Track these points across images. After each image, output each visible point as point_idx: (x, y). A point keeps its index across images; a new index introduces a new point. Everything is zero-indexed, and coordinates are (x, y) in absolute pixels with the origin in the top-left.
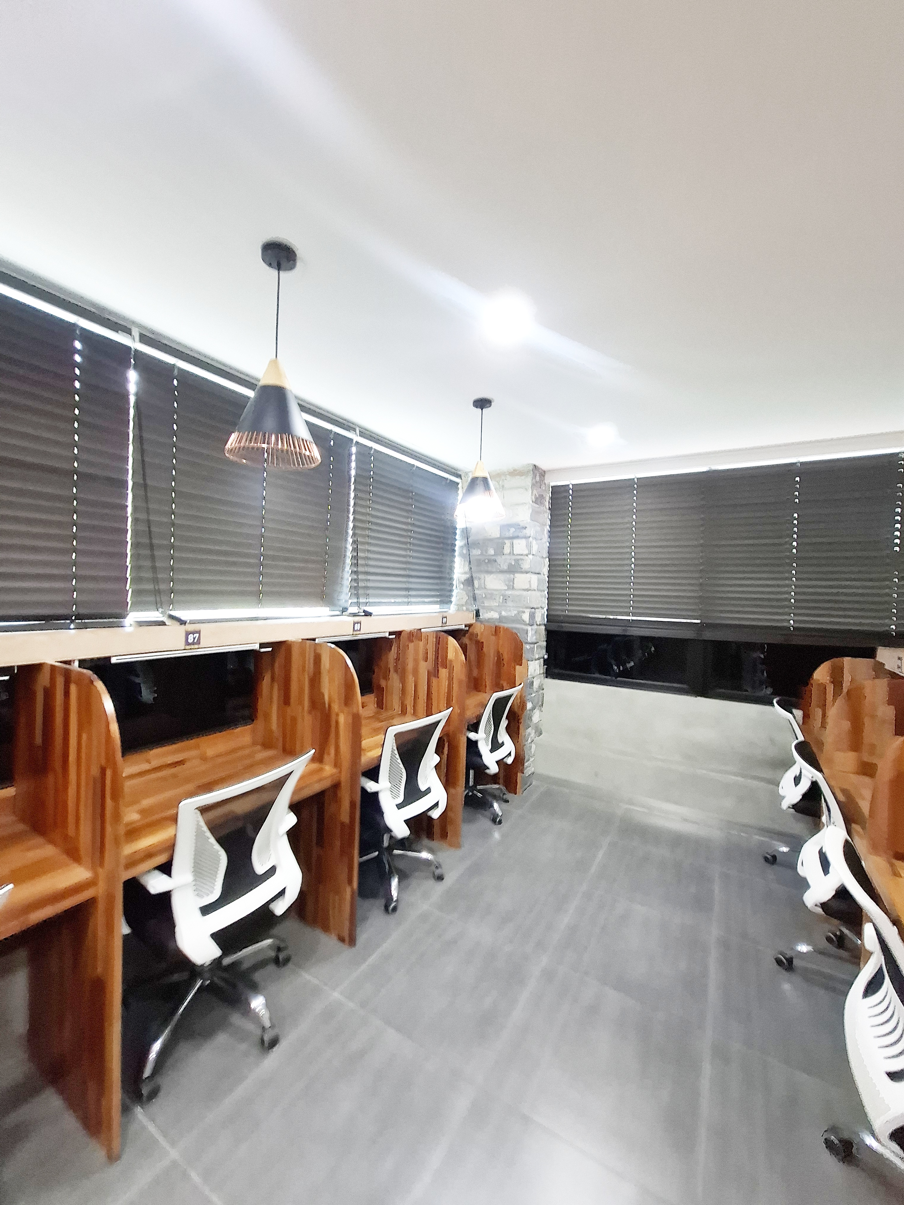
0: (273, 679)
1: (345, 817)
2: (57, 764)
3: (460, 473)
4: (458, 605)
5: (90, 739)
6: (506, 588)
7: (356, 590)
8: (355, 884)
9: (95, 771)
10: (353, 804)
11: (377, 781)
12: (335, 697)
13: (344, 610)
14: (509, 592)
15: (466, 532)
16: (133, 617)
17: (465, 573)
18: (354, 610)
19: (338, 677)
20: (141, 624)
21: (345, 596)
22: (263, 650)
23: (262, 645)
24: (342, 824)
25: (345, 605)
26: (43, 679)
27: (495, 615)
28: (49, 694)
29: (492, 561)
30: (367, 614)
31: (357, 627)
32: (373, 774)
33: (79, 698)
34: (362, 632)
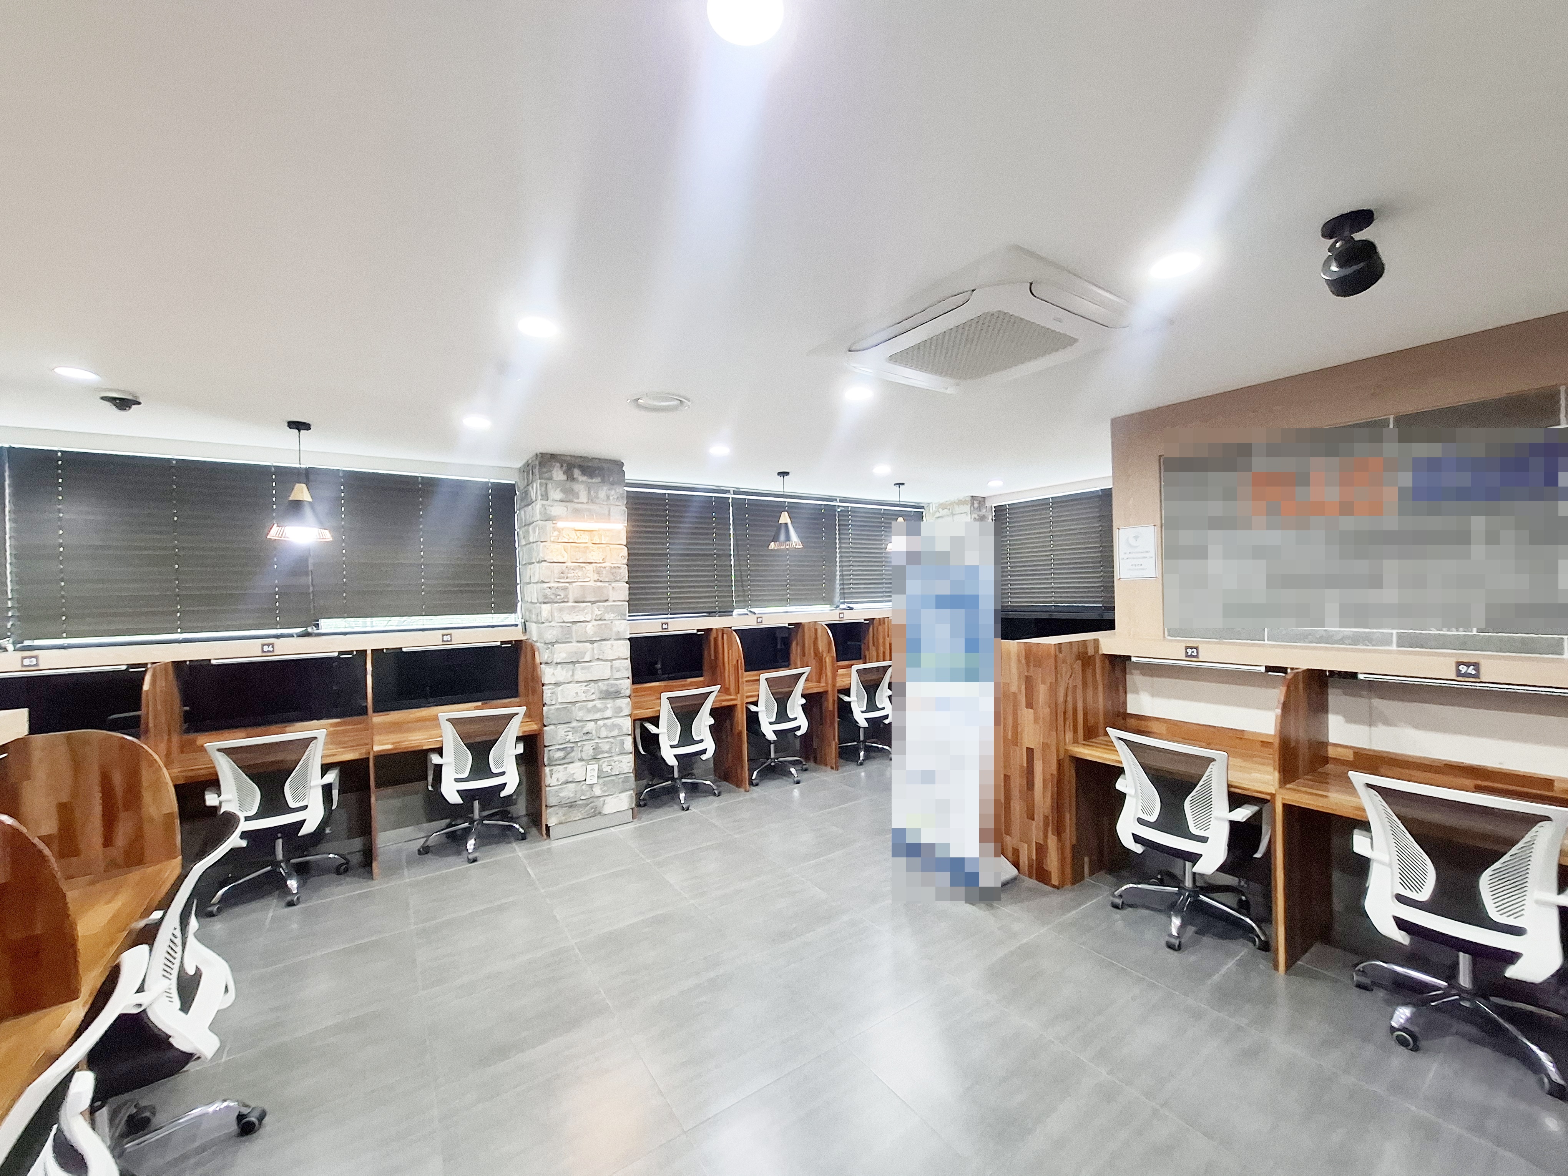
0: (797, 644)
1: (831, 708)
2: (720, 663)
3: (922, 505)
5: (732, 652)
7: (843, 595)
8: (837, 740)
9: (735, 662)
10: (834, 700)
11: (849, 696)
12: (824, 649)
13: (838, 606)
16: (736, 612)
18: (842, 606)
19: (825, 641)
20: (740, 615)
21: (837, 599)
22: (790, 627)
23: (789, 624)
24: (830, 711)
25: (838, 604)
26: (713, 635)
28: (716, 639)
30: (851, 609)
31: (841, 616)
32: (847, 692)
33: (727, 639)
34: (845, 619)
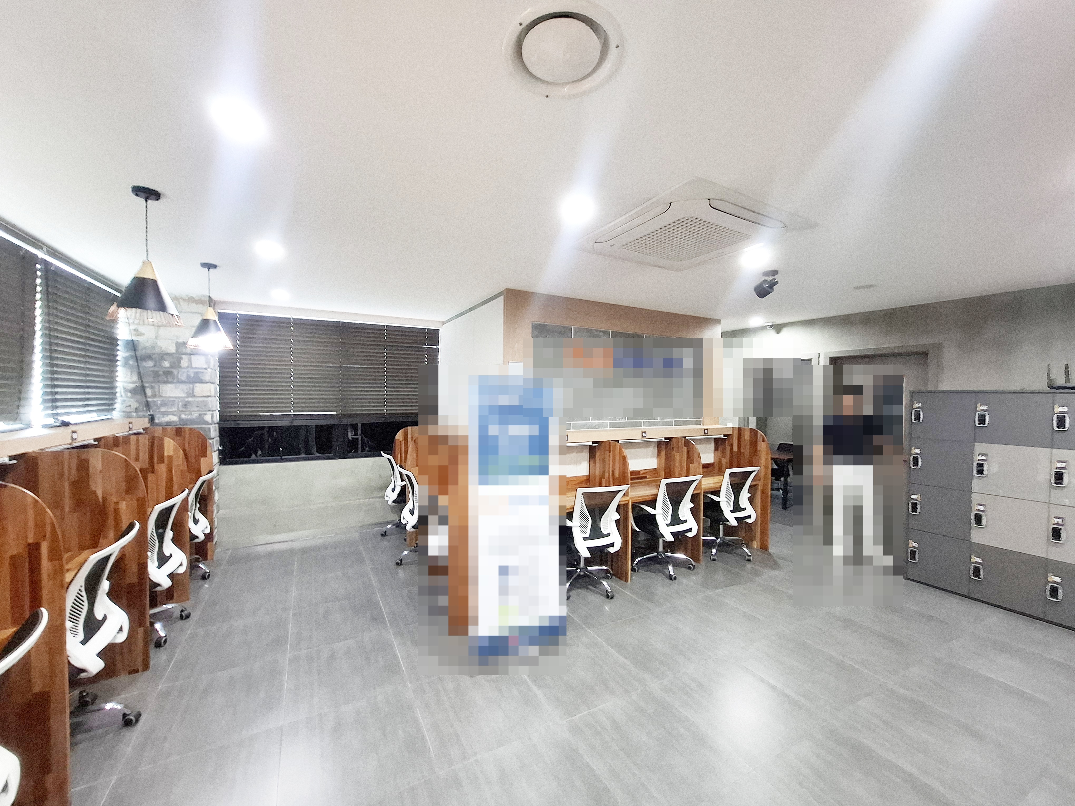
4: (124, 412)
6: (185, 395)
14: (190, 399)
15: (132, 345)
17: (133, 383)
27: (174, 418)
29: (168, 373)
